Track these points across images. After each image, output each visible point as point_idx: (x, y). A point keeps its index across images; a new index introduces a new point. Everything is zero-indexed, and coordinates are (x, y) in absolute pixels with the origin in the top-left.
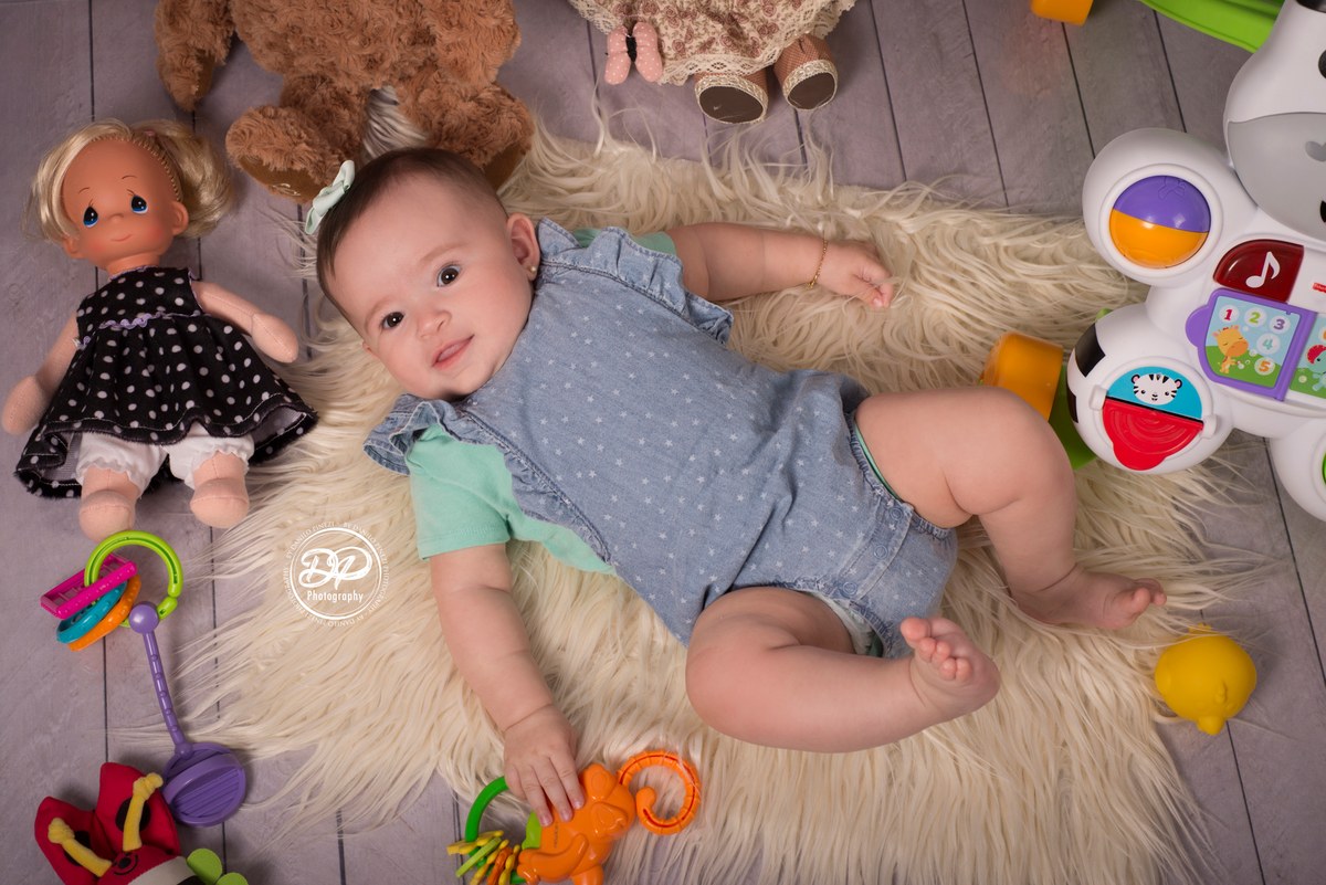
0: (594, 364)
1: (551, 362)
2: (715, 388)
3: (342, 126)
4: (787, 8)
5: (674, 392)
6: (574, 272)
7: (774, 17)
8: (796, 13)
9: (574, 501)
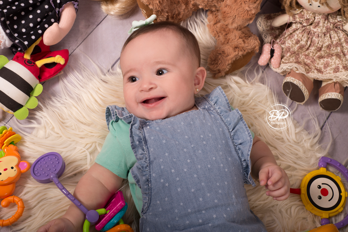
0: (200, 152)
1: (186, 137)
2: (232, 196)
3: (179, 9)
4: (331, 70)
5: (218, 184)
6: (218, 116)
7: (325, 70)
8: (332, 74)
9: (152, 187)
